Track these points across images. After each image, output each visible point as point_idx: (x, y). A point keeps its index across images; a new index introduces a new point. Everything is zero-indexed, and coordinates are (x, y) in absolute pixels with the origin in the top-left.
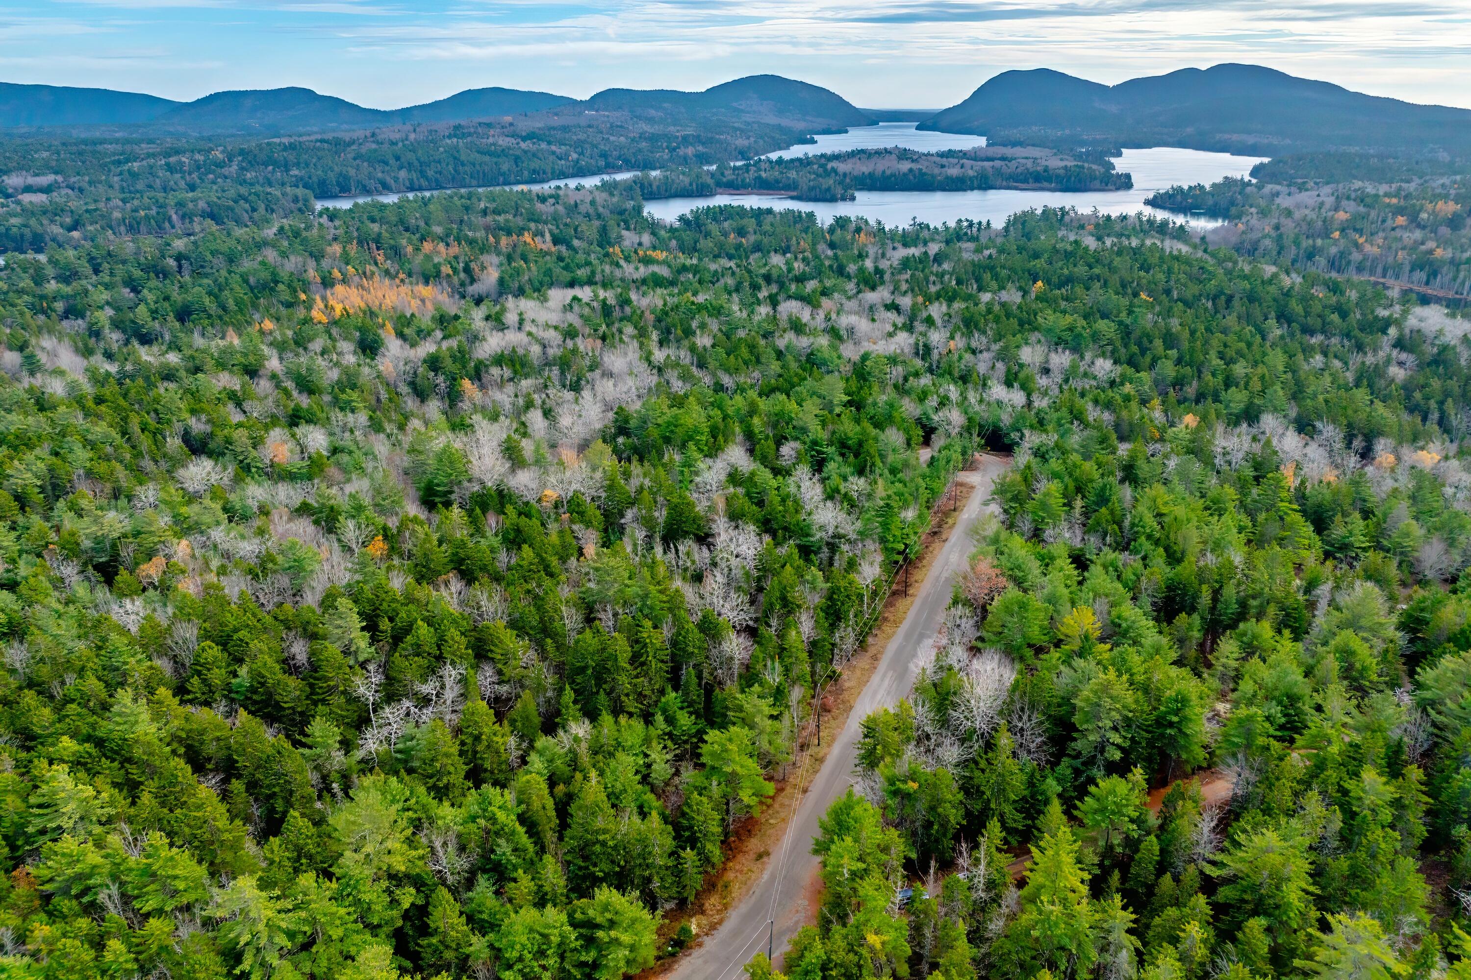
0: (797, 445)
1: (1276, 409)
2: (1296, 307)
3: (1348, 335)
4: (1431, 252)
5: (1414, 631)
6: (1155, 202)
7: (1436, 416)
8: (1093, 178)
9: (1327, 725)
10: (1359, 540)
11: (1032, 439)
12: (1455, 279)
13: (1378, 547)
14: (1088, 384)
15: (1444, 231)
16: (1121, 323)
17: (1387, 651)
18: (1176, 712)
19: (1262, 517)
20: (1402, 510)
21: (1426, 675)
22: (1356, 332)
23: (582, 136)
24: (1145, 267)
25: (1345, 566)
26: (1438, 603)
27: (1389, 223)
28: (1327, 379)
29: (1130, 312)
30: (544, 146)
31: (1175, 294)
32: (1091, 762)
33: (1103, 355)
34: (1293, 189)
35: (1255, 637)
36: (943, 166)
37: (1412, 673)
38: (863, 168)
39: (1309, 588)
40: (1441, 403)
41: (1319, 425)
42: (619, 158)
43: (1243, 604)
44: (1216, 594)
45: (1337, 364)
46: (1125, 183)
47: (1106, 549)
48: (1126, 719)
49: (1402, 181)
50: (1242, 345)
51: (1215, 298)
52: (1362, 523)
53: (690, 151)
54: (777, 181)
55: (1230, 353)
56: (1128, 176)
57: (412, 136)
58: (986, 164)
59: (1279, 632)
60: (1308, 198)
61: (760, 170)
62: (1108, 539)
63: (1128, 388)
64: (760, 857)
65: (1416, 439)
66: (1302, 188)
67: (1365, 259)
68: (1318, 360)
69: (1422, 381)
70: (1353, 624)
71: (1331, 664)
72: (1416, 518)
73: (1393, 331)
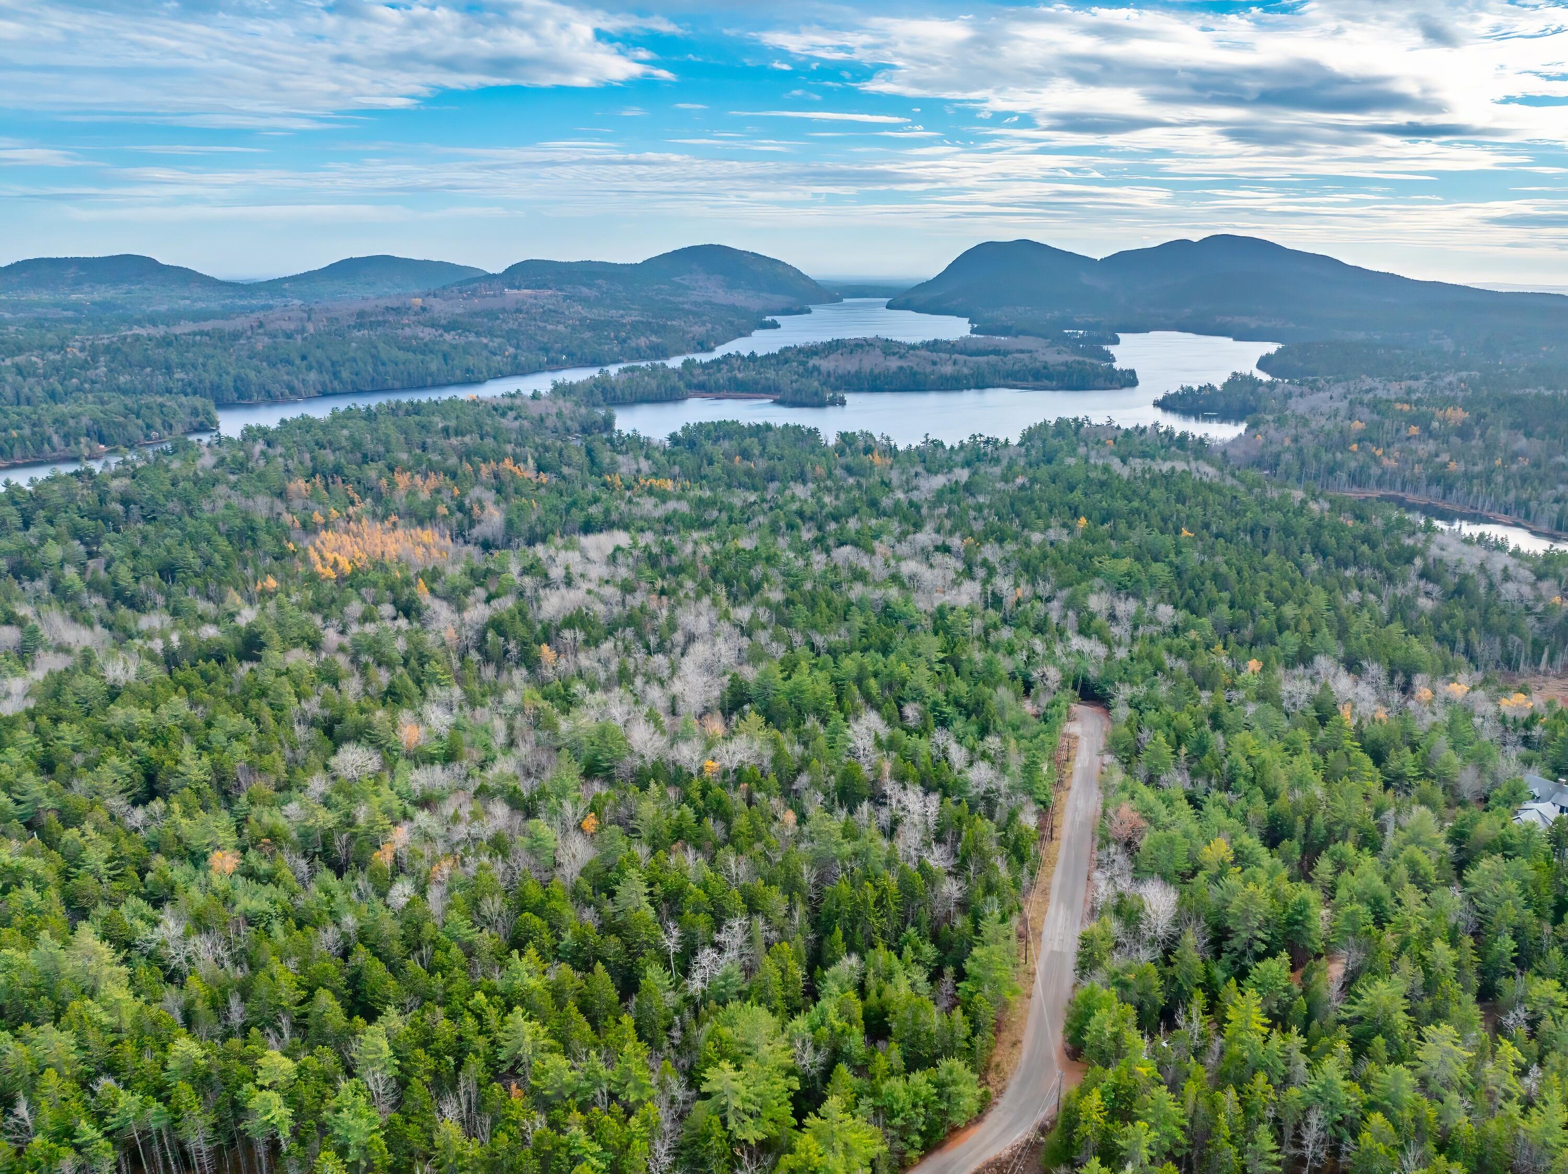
0: (917, 705)
1: (1326, 652)
2: (1328, 539)
3: (1379, 567)
4: (1445, 465)
5: (1460, 843)
6: (1166, 404)
7: (1461, 645)
8: (1097, 375)
9: (1407, 914)
10: (1411, 770)
11: (1125, 692)
12: (1469, 494)
13: (1426, 775)
14: (1154, 630)
15: (1455, 440)
16: (1171, 564)
17: (1440, 860)
18: (1300, 913)
19: (1331, 755)
20: (1442, 742)
21: (1471, 875)
22: (1386, 564)
23: (512, 325)
24: (1181, 499)
25: (1403, 795)
26: (1474, 822)
27: (1403, 432)
28: (1366, 616)
29: (1178, 553)
30: (472, 338)
31: (1214, 528)
32: (1243, 953)
33: (1162, 600)
34: (1306, 389)
35: (1342, 855)
36: (934, 363)
37: (1460, 876)
38: (849, 365)
39: (1378, 813)
40: (1466, 632)
41: (1365, 663)
42: (562, 352)
43: (1330, 831)
44: (1308, 822)
45: (1372, 597)
46: (1128, 380)
47: (1213, 791)
48: (1267, 920)
49: (1411, 378)
50: (1286, 584)
51: (1252, 532)
52: (1411, 756)
53: (643, 342)
54: (756, 383)
55: (1277, 593)
56: (1132, 372)
57: (310, 328)
58: (980, 359)
59: (1360, 850)
60: (1320, 399)
61: (732, 369)
62: (1213, 781)
63: (1193, 635)
64: (1014, 1044)
65: (1447, 671)
66: (1315, 389)
67: (1384, 473)
68: (1355, 595)
69: (1447, 611)
70: (1415, 840)
71: (1402, 871)
72: (1454, 748)
73: (1418, 562)
